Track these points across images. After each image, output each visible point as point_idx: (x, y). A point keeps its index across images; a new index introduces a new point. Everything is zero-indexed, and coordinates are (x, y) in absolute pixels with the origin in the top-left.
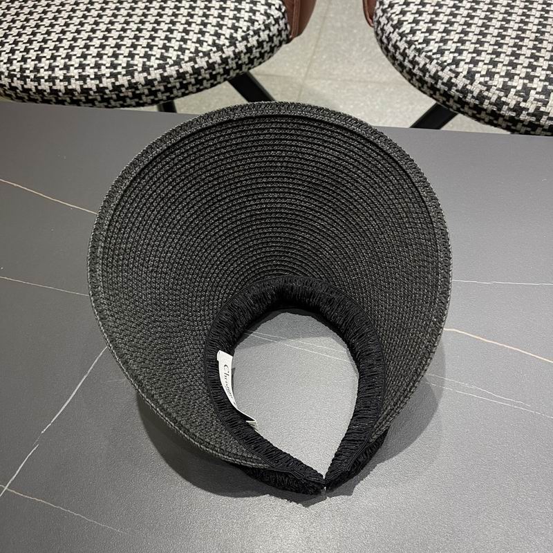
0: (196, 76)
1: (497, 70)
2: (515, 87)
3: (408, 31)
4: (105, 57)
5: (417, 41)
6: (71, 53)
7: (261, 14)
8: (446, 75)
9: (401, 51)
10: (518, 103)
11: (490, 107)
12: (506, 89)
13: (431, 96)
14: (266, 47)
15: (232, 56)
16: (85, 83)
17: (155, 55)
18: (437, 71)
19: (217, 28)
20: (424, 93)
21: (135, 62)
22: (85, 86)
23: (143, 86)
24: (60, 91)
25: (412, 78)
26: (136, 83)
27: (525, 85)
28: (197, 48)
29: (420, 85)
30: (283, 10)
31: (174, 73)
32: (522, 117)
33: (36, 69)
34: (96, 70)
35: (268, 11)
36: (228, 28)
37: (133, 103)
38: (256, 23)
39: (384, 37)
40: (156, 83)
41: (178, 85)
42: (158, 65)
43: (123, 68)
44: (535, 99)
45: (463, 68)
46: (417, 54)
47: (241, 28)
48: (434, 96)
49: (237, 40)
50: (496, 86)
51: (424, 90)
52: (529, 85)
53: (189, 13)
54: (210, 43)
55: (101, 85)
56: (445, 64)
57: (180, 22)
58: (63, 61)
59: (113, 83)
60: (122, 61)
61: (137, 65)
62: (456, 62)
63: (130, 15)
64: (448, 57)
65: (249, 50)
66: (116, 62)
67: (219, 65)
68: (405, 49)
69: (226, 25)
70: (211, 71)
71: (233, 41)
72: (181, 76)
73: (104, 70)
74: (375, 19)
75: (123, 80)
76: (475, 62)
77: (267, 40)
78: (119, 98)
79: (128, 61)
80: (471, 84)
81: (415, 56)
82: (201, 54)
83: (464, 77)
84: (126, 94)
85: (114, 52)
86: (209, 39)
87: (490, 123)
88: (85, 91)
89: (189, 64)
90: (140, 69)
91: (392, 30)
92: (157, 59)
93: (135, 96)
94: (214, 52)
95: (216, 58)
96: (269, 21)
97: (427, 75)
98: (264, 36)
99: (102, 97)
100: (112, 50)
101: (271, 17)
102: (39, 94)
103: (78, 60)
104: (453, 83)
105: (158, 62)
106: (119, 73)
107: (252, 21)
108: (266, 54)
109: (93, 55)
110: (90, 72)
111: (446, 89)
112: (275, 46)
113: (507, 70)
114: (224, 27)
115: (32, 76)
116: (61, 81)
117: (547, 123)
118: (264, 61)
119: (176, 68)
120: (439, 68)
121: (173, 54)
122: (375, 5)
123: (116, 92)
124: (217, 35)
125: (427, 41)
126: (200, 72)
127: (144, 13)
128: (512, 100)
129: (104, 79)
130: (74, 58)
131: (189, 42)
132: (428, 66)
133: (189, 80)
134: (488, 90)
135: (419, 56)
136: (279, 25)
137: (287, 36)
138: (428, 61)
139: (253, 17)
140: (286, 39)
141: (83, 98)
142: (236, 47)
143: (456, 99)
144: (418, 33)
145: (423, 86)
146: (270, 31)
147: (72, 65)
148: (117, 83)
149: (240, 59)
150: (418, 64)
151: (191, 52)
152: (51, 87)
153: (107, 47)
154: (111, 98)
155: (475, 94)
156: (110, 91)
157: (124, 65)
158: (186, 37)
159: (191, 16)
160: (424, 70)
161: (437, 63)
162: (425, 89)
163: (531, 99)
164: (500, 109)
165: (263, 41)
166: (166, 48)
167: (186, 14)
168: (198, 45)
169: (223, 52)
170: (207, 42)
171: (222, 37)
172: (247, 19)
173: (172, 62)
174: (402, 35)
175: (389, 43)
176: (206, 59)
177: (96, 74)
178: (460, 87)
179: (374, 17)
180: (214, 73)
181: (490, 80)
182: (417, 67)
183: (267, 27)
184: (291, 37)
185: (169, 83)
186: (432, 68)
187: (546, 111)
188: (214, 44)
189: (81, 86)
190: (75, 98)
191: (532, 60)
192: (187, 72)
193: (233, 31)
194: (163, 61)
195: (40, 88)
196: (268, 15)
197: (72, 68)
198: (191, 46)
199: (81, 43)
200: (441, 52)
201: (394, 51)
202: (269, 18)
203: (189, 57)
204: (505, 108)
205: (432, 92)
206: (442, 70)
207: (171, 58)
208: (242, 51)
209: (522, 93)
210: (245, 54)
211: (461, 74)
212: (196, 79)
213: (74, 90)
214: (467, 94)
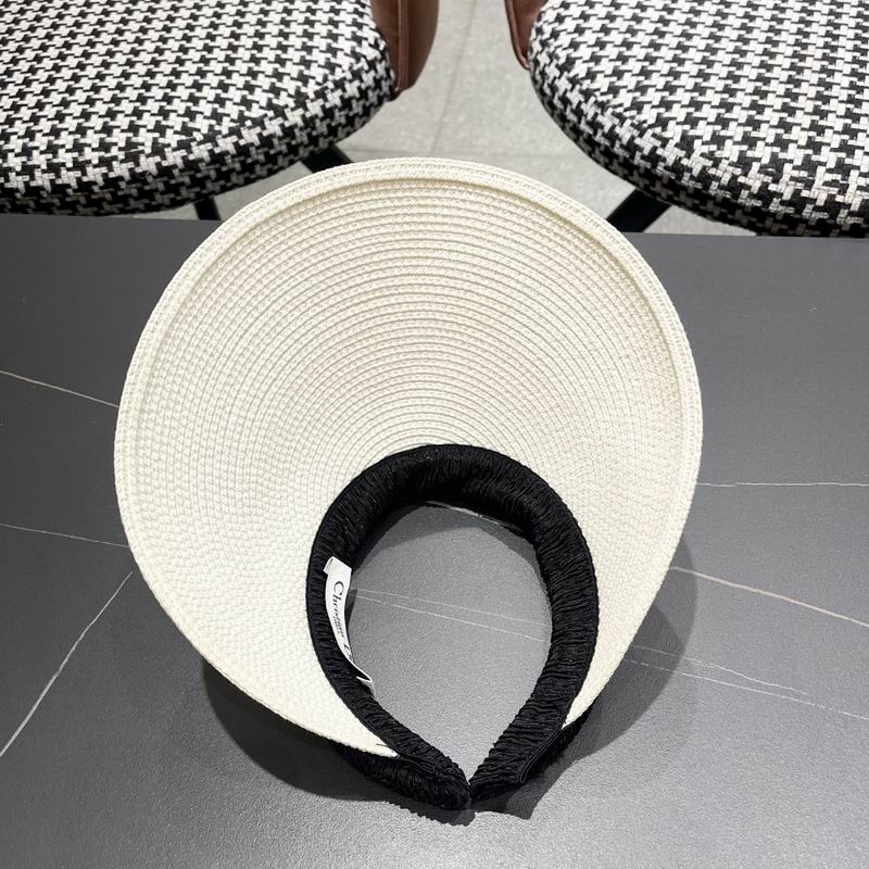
0: (242, 158)
1: (729, 134)
2: (759, 160)
3: (582, 75)
4: (90, 132)
5: (598, 90)
6: (34, 128)
7: (346, 54)
8: (647, 143)
9: (574, 106)
10: (765, 185)
11: (721, 193)
12: (744, 163)
13: (625, 178)
14: (357, 108)
15: (301, 123)
16: (58, 176)
17: (172, 127)
18: (633, 138)
19: (274, 80)
20: (614, 173)
21: (140, 139)
22: (59, 182)
23: (154, 177)
24: (17, 190)
25: (594, 150)
26: (144, 173)
27: (774, 155)
28: (241, 112)
29: (607, 161)
30: (382, 48)
31: (206, 155)
32: (772, 208)
34: (76, 154)
35: (358, 50)
36: (292, 79)
37: (142, 206)
38: (338, 70)
39: (546, 85)
40: (176, 172)
41: (213, 174)
42: (178, 142)
43: (120, 149)
44: (792, 178)
45: (674, 132)
46: (599, 111)
47: (313, 78)
48: (630, 178)
49: (308, 97)
50: (728, 159)
51: (613, 168)
52: (782, 156)
53: (227, 56)
54: (264, 104)
55: (85, 179)
56: (645, 125)
57: (212, 71)
58: (21, 142)
59: (105, 175)
60: (119, 138)
61: (143, 144)
62: (662, 122)
63: (130, 63)
64: (649, 115)
65: (328, 113)
66: (108, 140)
67: (280, 139)
68: (580, 103)
69: (289, 74)
70: (266, 149)
71: (300, 100)
72: (217, 159)
73: (89, 154)
74: (531, 57)
75: (121, 170)
76: (692, 121)
77: (358, 95)
78: (116, 199)
79: (128, 139)
80: (688, 156)
81: (596, 114)
82: (248, 123)
83: (676, 145)
84: (128, 192)
85: (105, 123)
86: (261, 97)
87: (722, 219)
88: (59, 190)
89: (229, 139)
90: (148, 150)
91: (557, 73)
92: (176, 132)
93: (142, 194)
94: (271, 119)
95: (273, 127)
96: (360, 65)
97: (617, 144)
98: (352, 89)
99: (87, 198)
100: (101, 121)
101: (363, 59)
103: (45, 139)
104: (659, 157)
105: (178, 137)
106: (115, 158)
107: (331, 67)
108: (357, 120)
109: (71, 130)
110: (65, 157)
111: (649, 166)
112: (372, 105)
113: (745, 133)
114: (286, 78)
116: (18, 174)
117: (813, 215)
118: (355, 131)
119: (209, 146)
120: (636, 133)
121: (202, 124)
122: (530, 35)
123: (111, 189)
124: (275, 91)
125: (614, 90)
126: (249, 151)
127: (153, 58)
128: (754, 180)
129: (89, 169)
130: (38, 135)
131: (228, 103)
132: (617, 130)
133: (231, 166)
134: (716, 165)
135: (602, 114)
136: (376, 71)
137: (391, 88)
138: (617, 121)
139: (333, 60)
140: (388, 92)
141: (56, 201)
142: (306, 109)
143: (665, 181)
144: (599, 76)
145: (611, 163)
146: (362, 81)
147: (36, 148)
148: (112, 175)
149: (314, 128)
150: (602, 127)
151: (232, 121)
153: (94, 117)
154: (104, 199)
155: (696, 172)
156: (101, 188)
157: (122, 144)
158: (224, 95)
159: (231, 61)
160: (612, 136)
161: (632, 125)
162: (615, 166)
163: (786, 177)
164: (736, 196)
165: (351, 98)
166: (190, 114)
167: (222, 58)
168: (243, 108)
169: (286, 118)
170: (258, 102)
171: (283, 94)
172: (322, 62)
173: (202, 138)
174: (574, 81)
175: (554, 94)
176: (258, 129)
177: (75, 161)
178: (670, 162)
179: (529, 53)
180: (272, 152)
181: (719, 149)
182: (600, 132)
183: (357, 75)
184: (397, 89)
185: (199, 171)
186: (625, 133)
187: (811, 196)
188: (270, 106)
189: (52, 181)
190: (43, 201)
191: (785, 115)
192: (227, 153)
193: (300, 84)
194: (187, 135)
196: (357, 56)
197: (35, 153)
198: (232, 110)
199: (50, 111)
200: (637, 106)
201: (562, 107)
202: (358, 60)
203: (230, 129)
204: (745, 193)
205: (626, 172)
206: (641, 135)
207: (199, 130)
208: (316, 116)
209: (770, 170)
210: (322, 119)
211: (671, 141)
212: (243, 163)
213: (40, 188)
214: (682, 173)
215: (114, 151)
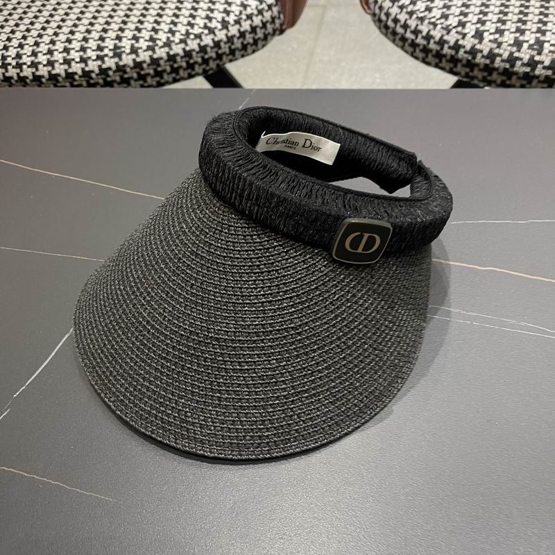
0: (187, 59)
1: (507, 27)
2: (527, 41)
3: (408, 2)
4: (91, 41)
5: (418, 10)
6: (56, 39)
9: (402, 23)
10: (532, 57)
11: (503, 65)
12: (518, 44)
13: (436, 66)
14: (260, 34)
15: (225, 39)
16: (70, 67)
17: (143, 38)
18: (442, 36)
19: (208, 13)
20: (428, 64)
21: (123, 44)
22: (70, 71)
23: (131, 68)
24: (43, 77)
25: (415, 51)
26: (124, 66)
27: (537, 39)
28: (187, 31)
29: (424, 55)
31: (164, 56)
32: (537, 72)
33: (19, 56)
34: (82, 53)
36: (220, 12)
38: (248, 8)
39: (382, 14)
40: (145, 66)
41: (168, 69)
42: (148, 46)
43: (110, 50)
44: (550, 52)
45: (470, 29)
46: (419, 23)
47: (233, 12)
48: (440, 65)
49: (229, 23)
50: (507, 42)
51: (428, 60)
52: (542, 38)
54: (202, 25)
55: (87, 69)
56: (451, 27)
57: (169, 8)
58: (47, 47)
59: (100, 66)
60: (109, 44)
61: (124, 47)
62: (462, 24)
63: (117, 5)
64: (453, 21)
65: (242, 35)
66: (103, 45)
67: (212, 48)
68: (406, 20)
69: (217, 10)
70: (203, 54)
71: (225, 24)
72: (172, 58)
73: (89, 53)
75: (110, 63)
76: (482, 22)
77: (261, 25)
78: (106, 83)
79: (115, 45)
80: (480, 43)
81: (417, 25)
82: (192, 36)
83: (472, 37)
84: (113, 78)
85: (101, 35)
86: (200, 22)
87: (502, 84)
88: (70, 76)
89: (179, 46)
90: (128, 51)
91: (391, 5)
92: (146, 40)
93: (123, 80)
94: (206, 35)
95: (208, 40)
96: (262, 6)
97: (432, 41)
98: (257, 21)
99: (88, 82)
100: (98, 34)
101: (264, 3)
102: (21, 81)
103: (63, 45)
104: (460, 45)
105: (147, 43)
106: (106, 55)
107: (244, 6)
108: (260, 42)
109: (79, 39)
110: (75, 55)
111: (453, 52)
112: (269, 34)
113: (517, 27)
114: (216, 12)
115: (14, 63)
116: (44, 66)
118: (258, 50)
119: (167, 49)
120: (444, 32)
121: (162, 37)
123: (104, 76)
124: (209, 18)
125: (429, 9)
126: (191, 55)
128: (525, 54)
129: (90, 62)
130: (58, 43)
131: (179, 24)
132: (432, 33)
133: (180, 64)
134: (499, 47)
135: (422, 24)
136: (272, 12)
137: (281, 25)
138: (431, 27)
139: (245, 2)
140: (279, 28)
142: (228, 30)
143: (464, 62)
144: (419, 2)
145: (427, 57)
146: (263, 16)
147: (57, 50)
148: (104, 66)
149: (233, 43)
150: (421, 32)
151: (182, 35)
152: (33, 73)
153: (93, 32)
154: (98, 83)
155: (485, 53)
156: (97, 75)
157: (112, 47)
158: (176, 20)
160: (428, 37)
161: (442, 28)
162: (430, 58)
163: (546, 51)
164: (513, 66)
165: (256, 27)
166: (155, 30)
168: (189, 28)
169: (215, 35)
171: (214, 21)
172: (239, 3)
173: (162, 44)
174: (402, 7)
175: (388, 18)
176: (198, 41)
177: (81, 57)
178: (468, 48)
180: (206, 57)
181: (500, 36)
182: (420, 36)
183: (260, 12)
185: (159, 66)
186: (437, 34)
188: (206, 27)
189: (66, 70)
191: (542, 17)
192: (178, 55)
193: (224, 15)
194: (152, 42)
195: (22, 75)
197: (56, 53)
198: (182, 29)
199: (66, 30)
201: (394, 26)
202: (261, 3)
203: (180, 40)
204: (519, 63)
205: (437, 61)
206: (448, 33)
207: (160, 40)
208: (234, 36)
209: (535, 47)
210: (238, 38)
211: (468, 35)
212: (187, 62)
213: (58, 75)
214: (476, 54)
215: (106, 51)
